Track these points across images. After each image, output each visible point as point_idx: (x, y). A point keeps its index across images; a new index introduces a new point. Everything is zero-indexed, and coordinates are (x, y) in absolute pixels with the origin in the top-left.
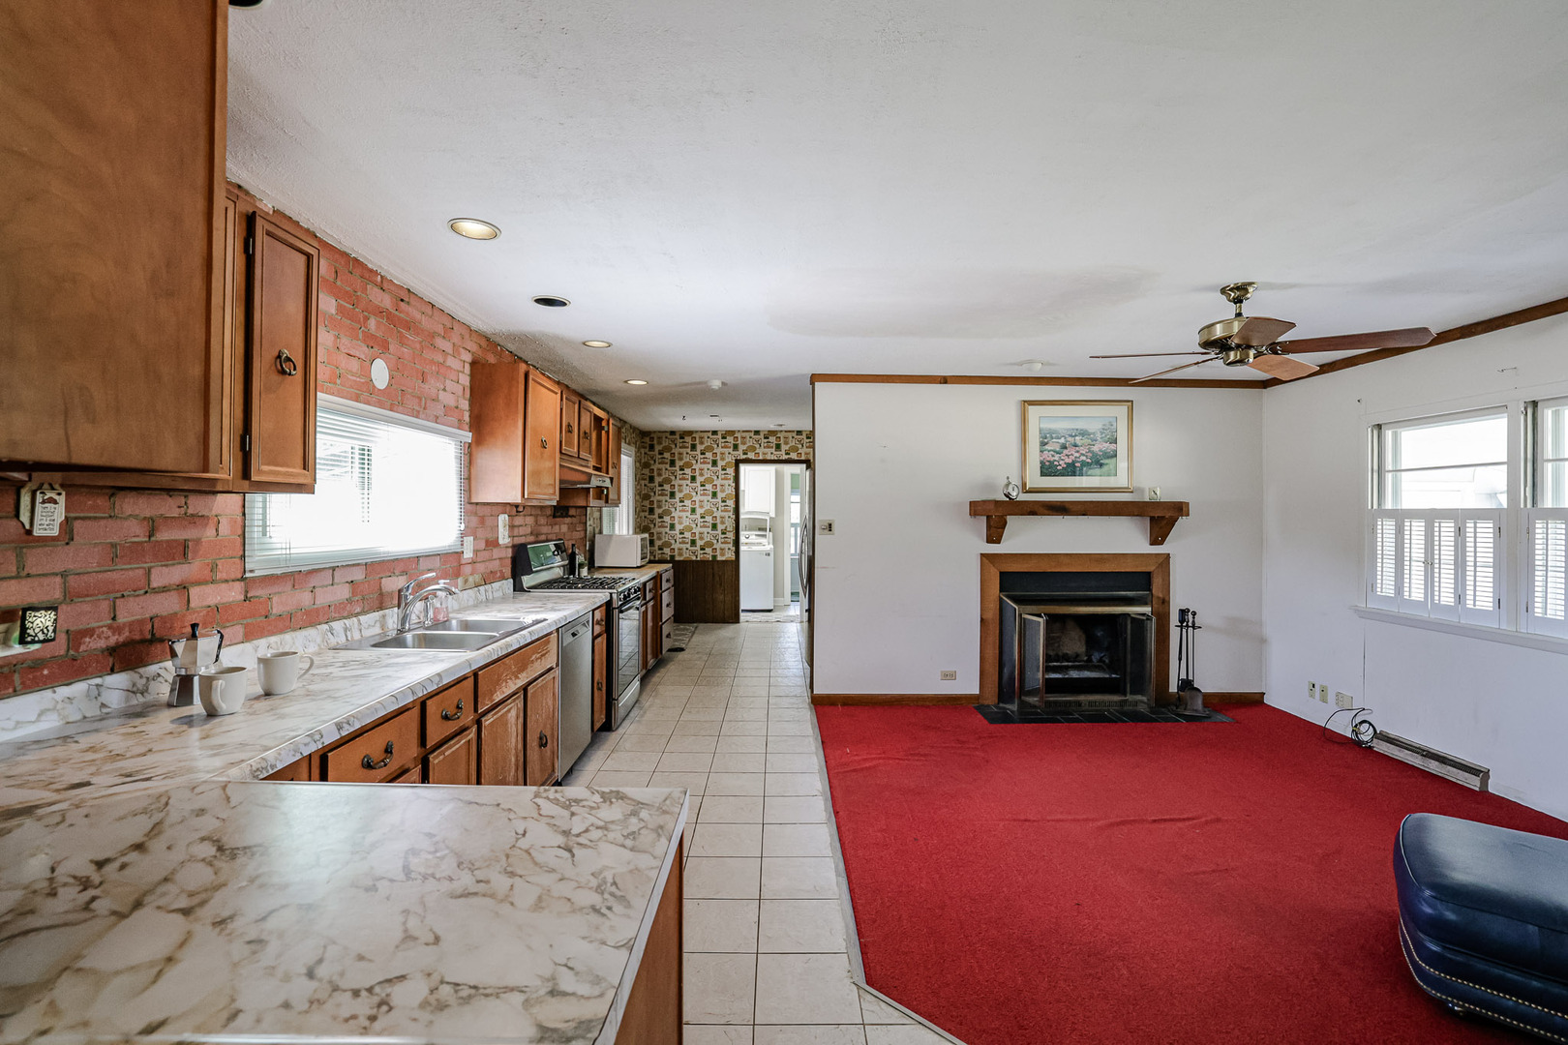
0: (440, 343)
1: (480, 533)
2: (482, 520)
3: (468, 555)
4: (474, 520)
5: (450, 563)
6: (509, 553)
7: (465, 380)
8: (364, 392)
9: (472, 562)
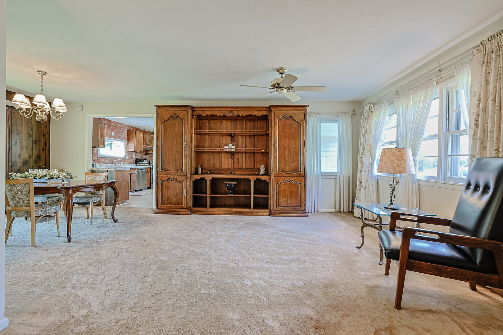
0: (122, 128)
1: (129, 156)
2: (129, 154)
3: (127, 159)
4: (128, 154)
5: (124, 159)
6: (135, 160)
7: (126, 133)
8: (111, 136)
9: (127, 160)
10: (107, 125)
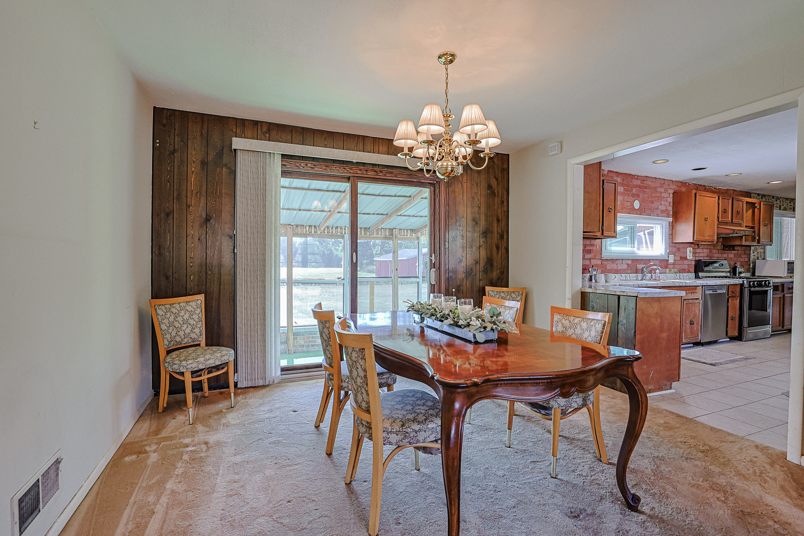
0: (659, 190)
1: (677, 254)
2: (679, 249)
3: (671, 261)
4: (675, 250)
5: (663, 263)
6: (693, 263)
7: (670, 200)
8: (632, 210)
9: (673, 264)
10: (622, 185)
